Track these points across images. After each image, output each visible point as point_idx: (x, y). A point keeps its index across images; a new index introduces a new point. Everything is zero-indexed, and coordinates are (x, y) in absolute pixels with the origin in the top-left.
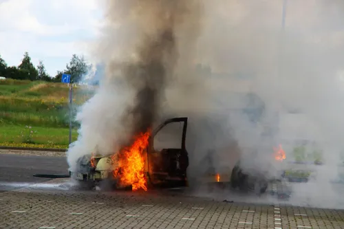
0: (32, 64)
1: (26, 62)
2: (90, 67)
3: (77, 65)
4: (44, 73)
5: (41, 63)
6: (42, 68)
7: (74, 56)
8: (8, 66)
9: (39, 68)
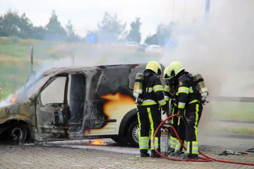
0: (59, 23)
1: (54, 21)
2: (124, 26)
3: (109, 24)
4: (73, 34)
5: (69, 22)
6: (70, 27)
7: (106, 14)
8: (34, 26)
9: (67, 27)
